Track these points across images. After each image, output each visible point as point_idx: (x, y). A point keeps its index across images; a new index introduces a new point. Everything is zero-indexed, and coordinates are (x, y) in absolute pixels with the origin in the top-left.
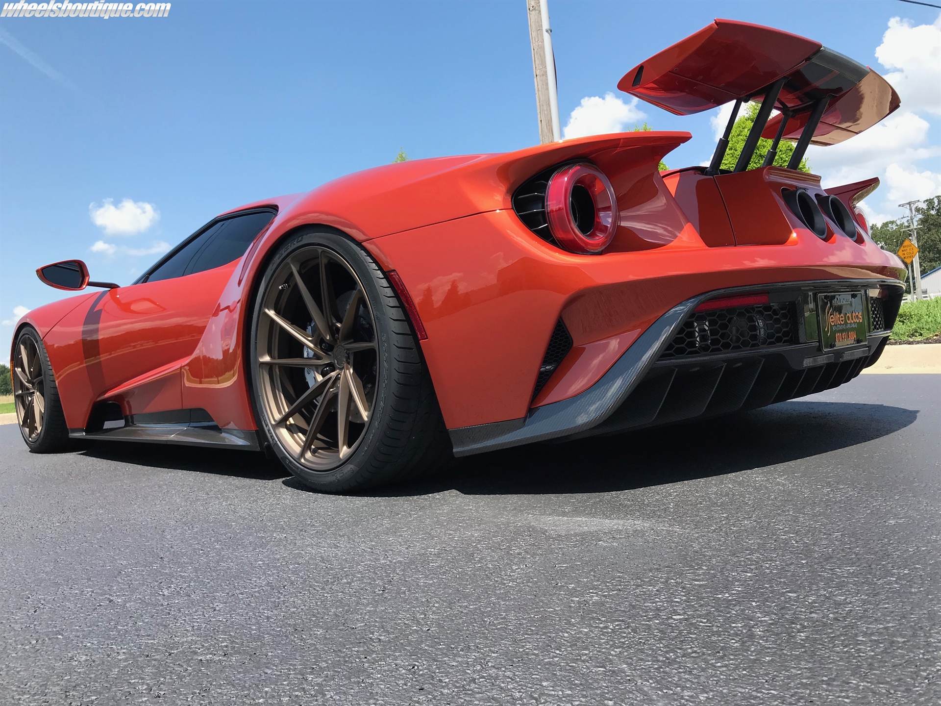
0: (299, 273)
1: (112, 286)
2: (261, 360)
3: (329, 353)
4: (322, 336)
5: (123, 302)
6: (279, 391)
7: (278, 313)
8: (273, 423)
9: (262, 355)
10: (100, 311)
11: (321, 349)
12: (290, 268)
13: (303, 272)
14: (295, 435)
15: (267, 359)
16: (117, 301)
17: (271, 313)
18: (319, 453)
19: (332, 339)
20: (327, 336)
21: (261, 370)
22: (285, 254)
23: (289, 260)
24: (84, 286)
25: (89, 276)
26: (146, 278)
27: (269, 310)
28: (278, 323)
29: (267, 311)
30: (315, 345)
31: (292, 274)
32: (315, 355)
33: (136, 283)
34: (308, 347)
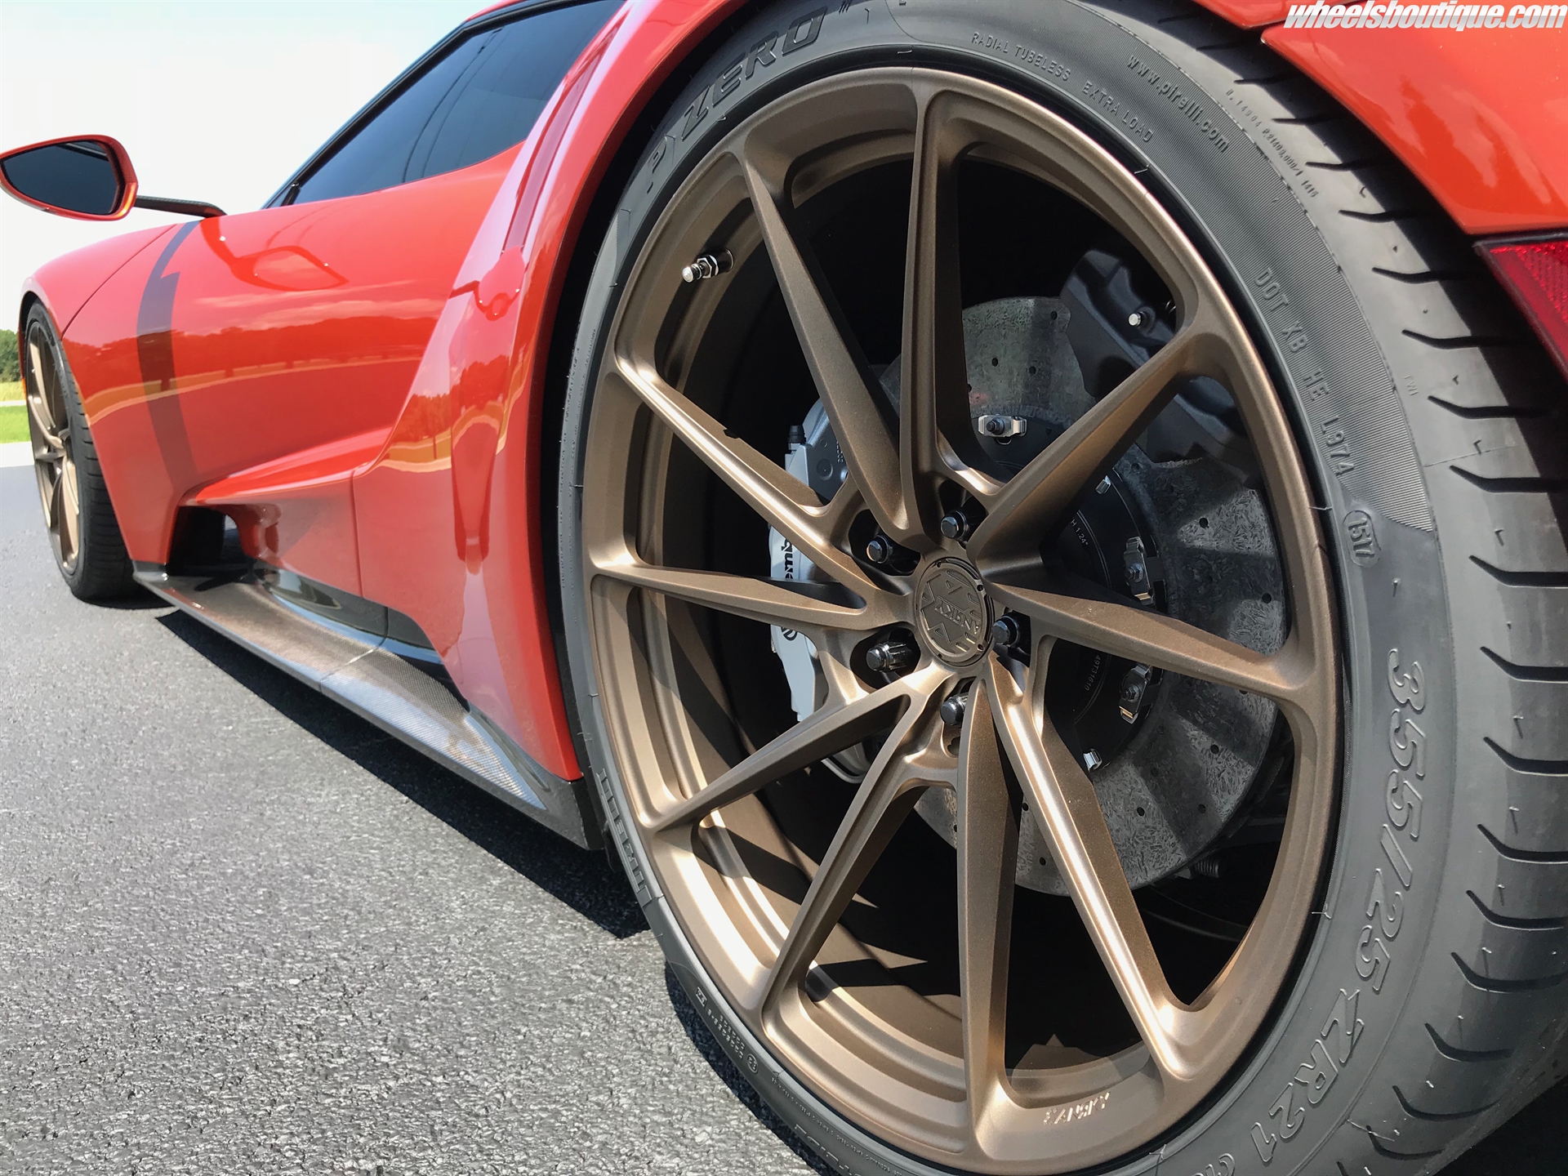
0: (783, 205)
1: (208, 212)
2: (602, 563)
3: (895, 581)
4: (867, 506)
5: (237, 254)
6: (665, 683)
7: (669, 374)
8: (645, 820)
9: (604, 543)
10: (174, 277)
11: (859, 556)
12: (743, 181)
13: (797, 200)
14: (729, 880)
15: (620, 560)
16: (221, 250)
17: (644, 379)
18: (837, 1003)
19: (920, 530)
20: (894, 510)
21: (598, 598)
22: (717, 114)
23: (736, 143)
24: (124, 211)
25: (136, 181)
26: (291, 193)
27: (632, 363)
28: (665, 424)
29: (625, 367)
30: (835, 540)
31: (745, 209)
32: (818, 574)
33: (269, 205)
34: (792, 539)
